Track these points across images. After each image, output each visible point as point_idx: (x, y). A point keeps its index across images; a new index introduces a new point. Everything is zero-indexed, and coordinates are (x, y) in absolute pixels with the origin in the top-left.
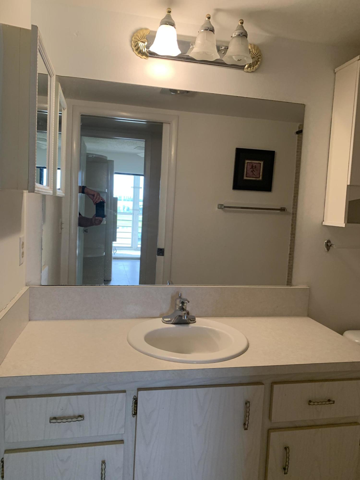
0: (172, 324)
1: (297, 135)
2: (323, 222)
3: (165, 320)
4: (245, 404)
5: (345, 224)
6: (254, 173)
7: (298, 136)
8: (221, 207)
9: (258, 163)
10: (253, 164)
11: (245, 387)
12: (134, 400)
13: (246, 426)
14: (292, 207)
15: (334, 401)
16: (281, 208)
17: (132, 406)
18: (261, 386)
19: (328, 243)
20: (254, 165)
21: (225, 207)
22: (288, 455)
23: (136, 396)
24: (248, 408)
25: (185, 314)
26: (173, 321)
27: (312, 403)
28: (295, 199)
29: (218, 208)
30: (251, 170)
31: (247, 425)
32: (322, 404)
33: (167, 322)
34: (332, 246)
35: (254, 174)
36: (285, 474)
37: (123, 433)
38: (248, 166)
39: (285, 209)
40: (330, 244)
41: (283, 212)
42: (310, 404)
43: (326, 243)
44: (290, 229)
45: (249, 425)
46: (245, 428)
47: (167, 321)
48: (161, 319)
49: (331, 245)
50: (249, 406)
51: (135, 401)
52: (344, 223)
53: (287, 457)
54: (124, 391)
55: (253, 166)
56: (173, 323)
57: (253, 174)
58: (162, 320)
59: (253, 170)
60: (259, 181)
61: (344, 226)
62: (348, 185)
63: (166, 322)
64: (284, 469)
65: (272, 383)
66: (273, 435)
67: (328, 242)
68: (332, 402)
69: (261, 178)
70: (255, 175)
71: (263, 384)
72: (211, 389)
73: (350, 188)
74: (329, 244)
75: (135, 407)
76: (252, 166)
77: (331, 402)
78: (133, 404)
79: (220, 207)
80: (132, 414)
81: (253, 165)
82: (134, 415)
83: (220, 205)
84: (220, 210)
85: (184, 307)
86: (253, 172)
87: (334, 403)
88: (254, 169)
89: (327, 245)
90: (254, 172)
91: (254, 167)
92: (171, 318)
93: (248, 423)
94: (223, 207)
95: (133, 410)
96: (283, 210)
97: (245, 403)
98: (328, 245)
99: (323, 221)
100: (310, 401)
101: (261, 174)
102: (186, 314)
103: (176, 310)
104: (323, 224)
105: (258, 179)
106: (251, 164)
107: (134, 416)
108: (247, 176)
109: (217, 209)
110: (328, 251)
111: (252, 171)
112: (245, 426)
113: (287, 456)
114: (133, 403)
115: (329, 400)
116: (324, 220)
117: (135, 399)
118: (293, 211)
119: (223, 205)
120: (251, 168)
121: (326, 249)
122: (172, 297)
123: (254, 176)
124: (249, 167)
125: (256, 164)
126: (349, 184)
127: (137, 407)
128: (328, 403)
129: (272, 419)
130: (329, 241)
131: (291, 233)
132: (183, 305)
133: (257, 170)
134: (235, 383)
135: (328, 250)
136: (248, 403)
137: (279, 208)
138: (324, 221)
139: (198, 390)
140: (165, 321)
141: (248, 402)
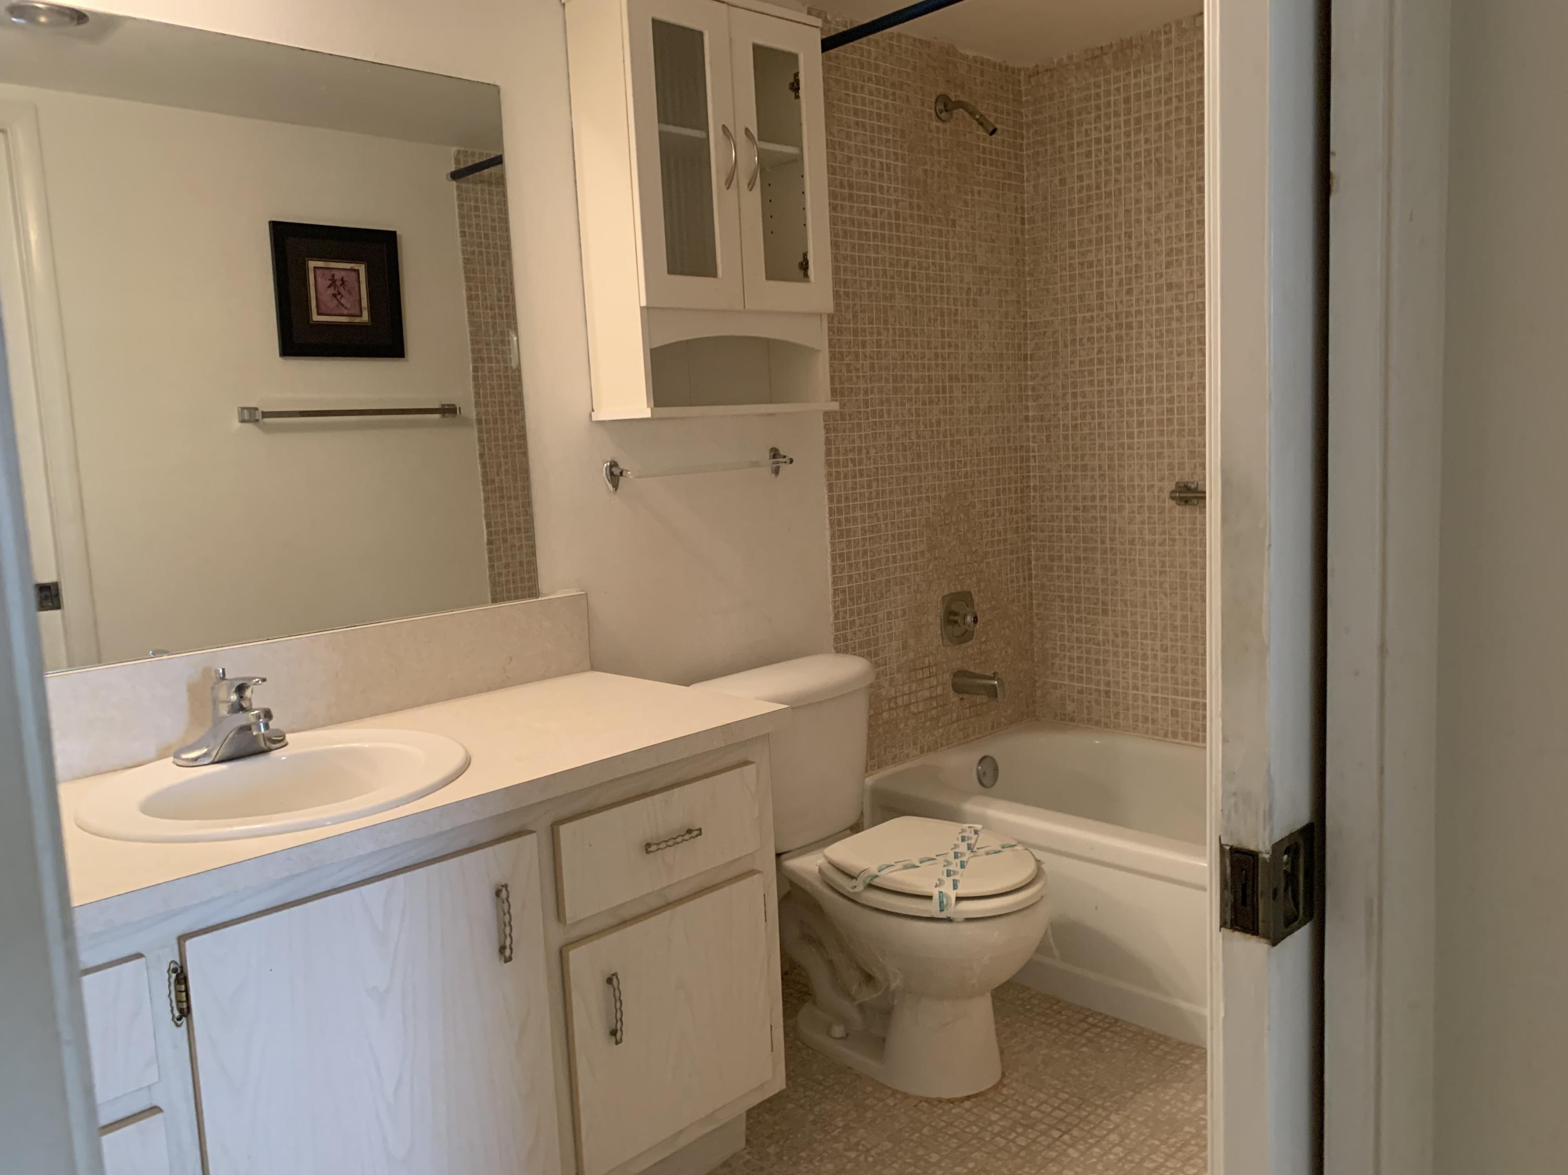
0: (213, 763)
1: (454, 183)
2: (593, 413)
3: (184, 756)
4: (495, 896)
5: (649, 409)
6: (343, 301)
7: (458, 188)
8: (250, 416)
9: (352, 270)
10: (334, 272)
11: (489, 850)
12: (174, 975)
13: (508, 952)
14: (473, 400)
15: (700, 830)
16: (443, 405)
17: (169, 995)
18: (529, 837)
19: (614, 470)
20: (338, 276)
21: (265, 415)
22: (617, 992)
23: (178, 962)
24: (505, 901)
25: (258, 717)
26: (214, 753)
27: (653, 848)
28: (478, 376)
29: (243, 421)
30: (332, 291)
31: (508, 947)
32: (677, 843)
33: (195, 762)
34: (624, 474)
35: (343, 305)
36: (617, 1043)
37: (156, 1079)
38: (319, 279)
39: (456, 409)
40: (620, 471)
41: (449, 419)
42: (650, 849)
43: (608, 469)
44: (479, 467)
45: (513, 946)
46: (505, 957)
47: (196, 759)
48: (171, 759)
49: (621, 474)
50: (508, 897)
51: (177, 976)
52: (648, 407)
53: (616, 1000)
54: (139, 956)
55: (336, 277)
56: (216, 760)
57: (340, 303)
58: (174, 762)
59: (336, 292)
60: (362, 326)
61: (647, 413)
62: (642, 308)
63: (192, 764)
64: (614, 1033)
65: (552, 826)
66: (574, 955)
67: (611, 466)
68: (698, 832)
69: (365, 317)
70: (346, 308)
71: (531, 832)
72: (400, 878)
73: (648, 312)
74: (616, 471)
75: (178, 992)
76: (333, 281)
77: (695, 833)
78: (172, 988)
79: (246, 418)
80: (173, 1019)
81: (333, 276)
82: (179, 1019)
83: (246, 411)
84: (250, 427)
85: (245, 704)
86: (339, 297)
87: (700, 834)
88: (341, 290)
89: (612, 474)
90: (342, 296)
91: (339, 283)
92: (207, 747)
93: (512, 942)
94: (259, 416)
95: (174, 1004)
96: (449, 410)
97: (494, 891)
98: (615, 475)
99: (591, 410)
100: (648, 845)
101: (365, 303)
102: (262, 716)
103: (218, 721)
104: (594, 419)
105: (357, 320)
106: (326, 272)
107: (179, 1022)
108: (320, 311)
109: (237, 424)
110: (616, 490)
111: (334, 295)
112: (505, 952)
113: (614, 995)
114: (170, 985)
115: (689, 831)
116: (594, 408)
117: (175, 971)
118: (478, 414)
119: (256, 409)
120: (329, 286)
121: (610, 486)
122: (192, 690)
123: (346, 312)
124: (324, 283)
125: (343, 274)
126: (644, 304)
127: (187, 991)
128: (687, 837)
129: (568, 914)
130: (614, 464)
131: (482, 481)
132: (241, 697)
133: (350, 293)
134: (459, 848)
135: (616, 486)
136: (504, 889)
137: (437, 406)
138: (593, 411)
139: (364, 889)
140: (187, 760)
141: (503, 886)
